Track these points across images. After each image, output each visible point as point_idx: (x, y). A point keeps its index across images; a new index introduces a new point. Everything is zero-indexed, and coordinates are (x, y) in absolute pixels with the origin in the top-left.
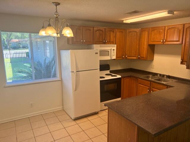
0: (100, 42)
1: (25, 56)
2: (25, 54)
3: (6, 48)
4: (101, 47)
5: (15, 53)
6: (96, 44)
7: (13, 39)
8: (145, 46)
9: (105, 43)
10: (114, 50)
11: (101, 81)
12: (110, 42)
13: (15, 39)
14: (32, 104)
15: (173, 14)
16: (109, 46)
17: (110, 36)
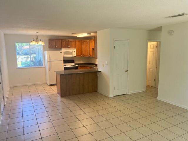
0: (66, 47)
1: (33, 60)
2: (33, 58)
3: (18, 54)
4: (66, 49)
5: (25, 58)
6: (63, 48)
7: (24, 46)
8: (91, 50)
9: (69, 48)
10: (74, 51)
11: (64, 67)
12: (72, 47)
13: (26, 46)
14: (29, 78)
15: (91, 34)
16: (71, 50)
17: (72, 44)
